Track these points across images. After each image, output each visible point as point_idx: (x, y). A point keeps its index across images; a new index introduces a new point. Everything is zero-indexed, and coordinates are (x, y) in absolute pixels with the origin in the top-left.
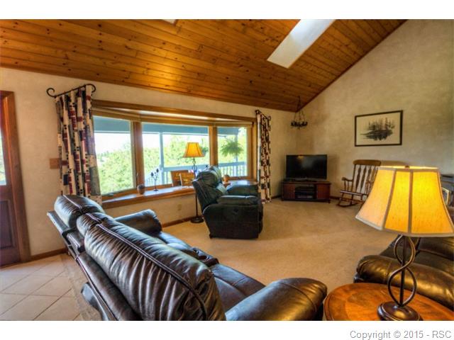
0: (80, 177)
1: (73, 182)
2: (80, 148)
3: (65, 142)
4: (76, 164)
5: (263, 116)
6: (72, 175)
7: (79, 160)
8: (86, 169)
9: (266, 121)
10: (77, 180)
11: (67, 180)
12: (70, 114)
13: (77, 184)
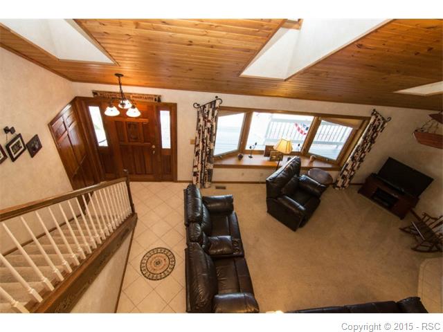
0: (204, 154)
1: (200, 156)
2: (206, 138)
3: (200, 134)
4: (203, 147)
5: (379, 117)
6: (200, 152)
7: (205, 145)
8: (208, 150)
9: (382, 122)
10: (202, 155)
11: (197, 154)
12: (204, 118)
13: (202, 156)
